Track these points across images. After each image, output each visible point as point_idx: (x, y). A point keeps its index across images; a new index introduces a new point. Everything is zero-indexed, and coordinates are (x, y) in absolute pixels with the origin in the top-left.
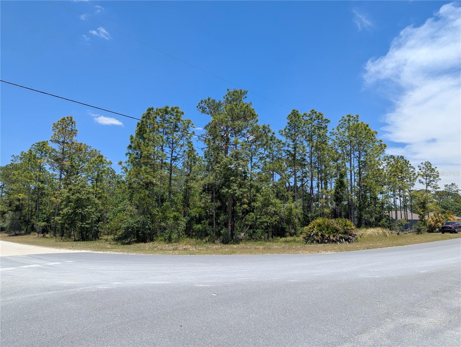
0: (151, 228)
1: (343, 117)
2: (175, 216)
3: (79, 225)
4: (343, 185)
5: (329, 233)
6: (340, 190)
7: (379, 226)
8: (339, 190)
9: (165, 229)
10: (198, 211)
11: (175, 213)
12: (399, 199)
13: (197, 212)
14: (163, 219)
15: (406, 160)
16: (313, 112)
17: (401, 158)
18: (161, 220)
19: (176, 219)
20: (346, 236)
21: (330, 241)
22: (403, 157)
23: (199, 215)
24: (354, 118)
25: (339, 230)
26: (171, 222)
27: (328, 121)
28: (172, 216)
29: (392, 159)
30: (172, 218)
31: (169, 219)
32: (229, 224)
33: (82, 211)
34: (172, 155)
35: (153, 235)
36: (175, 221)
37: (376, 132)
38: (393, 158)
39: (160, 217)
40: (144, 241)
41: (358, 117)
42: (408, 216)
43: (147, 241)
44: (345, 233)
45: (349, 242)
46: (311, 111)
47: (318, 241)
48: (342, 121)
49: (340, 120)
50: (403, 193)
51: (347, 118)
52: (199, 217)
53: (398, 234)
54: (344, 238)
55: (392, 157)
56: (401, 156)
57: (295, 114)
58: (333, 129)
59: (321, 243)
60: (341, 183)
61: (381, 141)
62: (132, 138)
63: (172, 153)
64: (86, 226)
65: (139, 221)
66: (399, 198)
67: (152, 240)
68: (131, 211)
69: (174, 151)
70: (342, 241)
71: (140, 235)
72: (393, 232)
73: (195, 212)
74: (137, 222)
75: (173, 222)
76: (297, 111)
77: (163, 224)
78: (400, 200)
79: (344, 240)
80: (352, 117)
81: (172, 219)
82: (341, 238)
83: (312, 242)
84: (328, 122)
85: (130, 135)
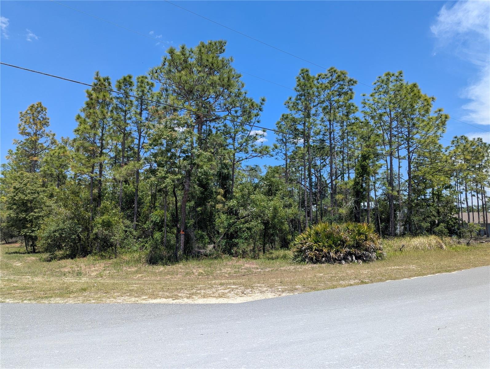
1: (380, 78)
3: (22, 233)
4: (366, 171)
5: (330, 247)
6: (360, 178)
7: (434, 233)
8: (359, 180)
12: (476, 196)
15: (485, 144)
16: (332, 71)
17: (478, 140)
20: (359, 252)
21: (329, 260)
22: (481, 139)
24: (397, 77)
25: (347, 241)
27: (354, 82)
29: (463, 141)
32: (181, 233)
33: (26, 216)
37: (433, 98)
38: (465, 139)
41: (401, 75)
42: (474, 218)
44: (358, 246)
45: (364, 261)
46: (329, 71)
47: (311, 259)
48: (379, 83)
49: (376, 81)
50: (481, 187)
51: (385, 78)
53: (468, 244)
54: (355, 255)
55: (463, 138)
56: (478, 139)
57: (305, 75)
58: (364, 95)
59: (315, 263)
60: (363, 169)
61: (440, 111)
64: (31, 234)
66: (475, 194)
70: (350, 259)
72: (462, 240)
76: (307, 71)
78: (478, 198)
79: (354, 258)
80: (393, 75)
82: (350, 254)
83: (303, 260)
84: (355, 84)
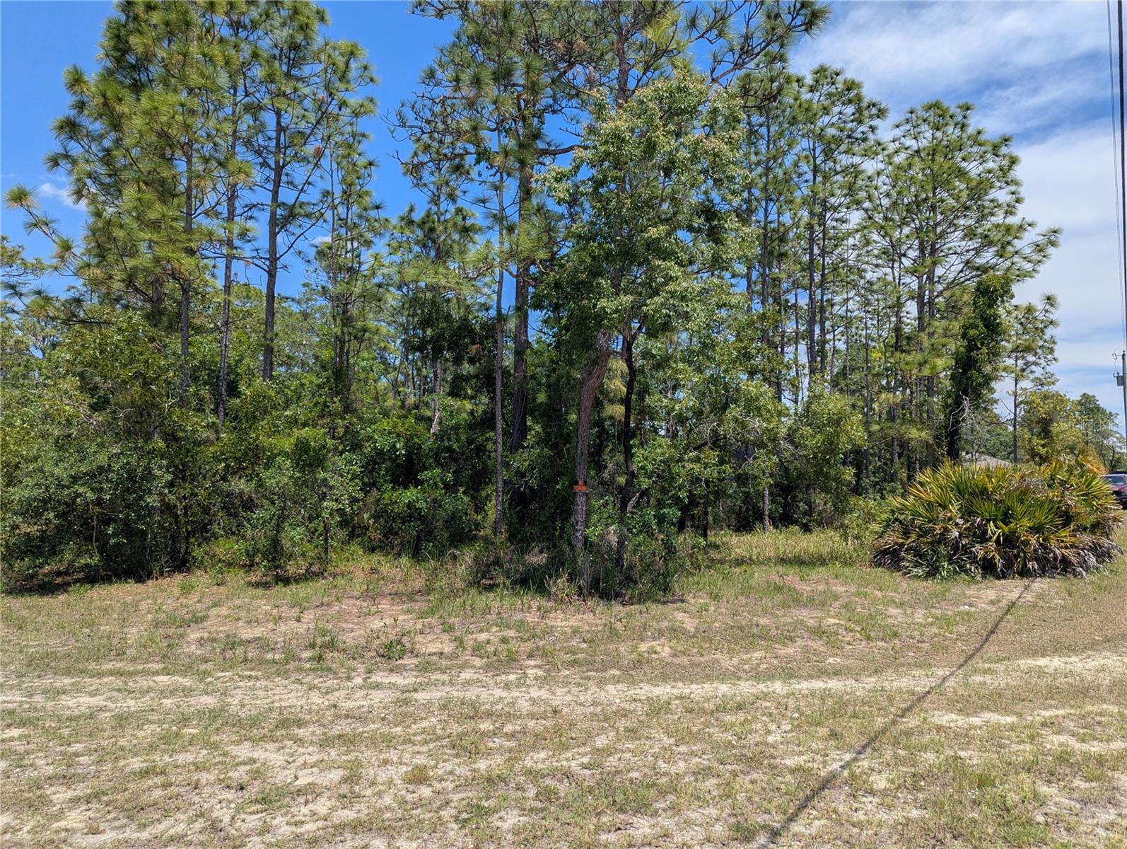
0: (175, 506)
2: (302, 447)
9: (249, 505)
10: (400, 429)
11: (306, 432)
13: (398, 435)
14: (238, 460)
18: (227, 466)
19: (308, 458)
23: (406, 445)
26: (280, 477)
28: (287, 444)
30: (287, 455)
31: (271, 459)
32: (578, 488)
34: (275, 193)
35: (187, 538)
36: (302, 471)
39: (222, 454)
40: (138, 571)
43: (156, 571)
52: (408, 456)
62: (77, 80)
63: (277, 184)
65: (101, 469)
67: (181, 564)
68: (67, 420)
69: (284, 178)
71: (112, 541)
73: (390, 433)
74: (93, 476)
75: (292, 477)
77: (240, 485)
81: (288, 462)
85: (70, 68)
